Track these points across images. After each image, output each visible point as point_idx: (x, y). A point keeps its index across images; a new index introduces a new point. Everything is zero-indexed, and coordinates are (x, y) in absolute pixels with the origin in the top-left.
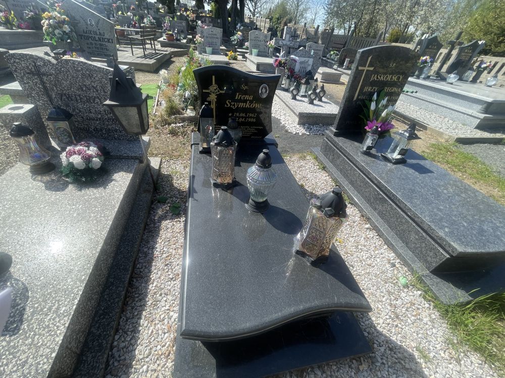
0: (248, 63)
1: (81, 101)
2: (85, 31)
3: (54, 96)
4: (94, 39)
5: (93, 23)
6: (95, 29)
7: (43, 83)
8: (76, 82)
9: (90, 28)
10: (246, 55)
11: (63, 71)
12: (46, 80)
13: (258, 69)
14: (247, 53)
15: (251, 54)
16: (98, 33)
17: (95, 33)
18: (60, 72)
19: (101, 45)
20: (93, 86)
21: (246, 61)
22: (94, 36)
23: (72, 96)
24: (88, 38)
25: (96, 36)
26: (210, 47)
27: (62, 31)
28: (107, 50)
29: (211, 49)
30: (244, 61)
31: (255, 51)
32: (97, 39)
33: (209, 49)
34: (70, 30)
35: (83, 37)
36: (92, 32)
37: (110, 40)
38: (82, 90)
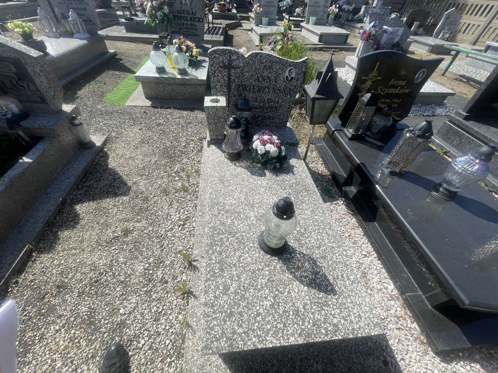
0: (304, 33)
1: (253, 91)
2: (179, 11)
3: (233, 87)
4: (186, 19)
5: (188, 3)
6: (188, 8)
7: (229, 75)
8: (257, 73)
9: (184, 7)
10: (301, 24)
11: (250, 64)
12: (233, 73)
13: (320, 41)
14: (302, 21)
15: (308, 22)
16: (191, 13)
17: (188, 12)
18: (247, 65)
19: (192, 25)
20: (268, 77)
21: (301, 31)
22: (186, 15)
23: (247, 87)
24: (181, 18)
25: (188, 16)
26: (267, 17)
27: (163, 13)
28: (196, 30)
29: (267, 19)
30: (298, 31)
31: (313, 19)
32: (189, 19)
33: (265, 20)
34: (168, 11)
35: (176, 18)
36: (185, 12)
37: (201, 20)
38: (258, 81)
